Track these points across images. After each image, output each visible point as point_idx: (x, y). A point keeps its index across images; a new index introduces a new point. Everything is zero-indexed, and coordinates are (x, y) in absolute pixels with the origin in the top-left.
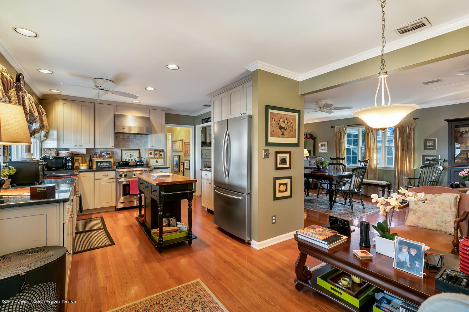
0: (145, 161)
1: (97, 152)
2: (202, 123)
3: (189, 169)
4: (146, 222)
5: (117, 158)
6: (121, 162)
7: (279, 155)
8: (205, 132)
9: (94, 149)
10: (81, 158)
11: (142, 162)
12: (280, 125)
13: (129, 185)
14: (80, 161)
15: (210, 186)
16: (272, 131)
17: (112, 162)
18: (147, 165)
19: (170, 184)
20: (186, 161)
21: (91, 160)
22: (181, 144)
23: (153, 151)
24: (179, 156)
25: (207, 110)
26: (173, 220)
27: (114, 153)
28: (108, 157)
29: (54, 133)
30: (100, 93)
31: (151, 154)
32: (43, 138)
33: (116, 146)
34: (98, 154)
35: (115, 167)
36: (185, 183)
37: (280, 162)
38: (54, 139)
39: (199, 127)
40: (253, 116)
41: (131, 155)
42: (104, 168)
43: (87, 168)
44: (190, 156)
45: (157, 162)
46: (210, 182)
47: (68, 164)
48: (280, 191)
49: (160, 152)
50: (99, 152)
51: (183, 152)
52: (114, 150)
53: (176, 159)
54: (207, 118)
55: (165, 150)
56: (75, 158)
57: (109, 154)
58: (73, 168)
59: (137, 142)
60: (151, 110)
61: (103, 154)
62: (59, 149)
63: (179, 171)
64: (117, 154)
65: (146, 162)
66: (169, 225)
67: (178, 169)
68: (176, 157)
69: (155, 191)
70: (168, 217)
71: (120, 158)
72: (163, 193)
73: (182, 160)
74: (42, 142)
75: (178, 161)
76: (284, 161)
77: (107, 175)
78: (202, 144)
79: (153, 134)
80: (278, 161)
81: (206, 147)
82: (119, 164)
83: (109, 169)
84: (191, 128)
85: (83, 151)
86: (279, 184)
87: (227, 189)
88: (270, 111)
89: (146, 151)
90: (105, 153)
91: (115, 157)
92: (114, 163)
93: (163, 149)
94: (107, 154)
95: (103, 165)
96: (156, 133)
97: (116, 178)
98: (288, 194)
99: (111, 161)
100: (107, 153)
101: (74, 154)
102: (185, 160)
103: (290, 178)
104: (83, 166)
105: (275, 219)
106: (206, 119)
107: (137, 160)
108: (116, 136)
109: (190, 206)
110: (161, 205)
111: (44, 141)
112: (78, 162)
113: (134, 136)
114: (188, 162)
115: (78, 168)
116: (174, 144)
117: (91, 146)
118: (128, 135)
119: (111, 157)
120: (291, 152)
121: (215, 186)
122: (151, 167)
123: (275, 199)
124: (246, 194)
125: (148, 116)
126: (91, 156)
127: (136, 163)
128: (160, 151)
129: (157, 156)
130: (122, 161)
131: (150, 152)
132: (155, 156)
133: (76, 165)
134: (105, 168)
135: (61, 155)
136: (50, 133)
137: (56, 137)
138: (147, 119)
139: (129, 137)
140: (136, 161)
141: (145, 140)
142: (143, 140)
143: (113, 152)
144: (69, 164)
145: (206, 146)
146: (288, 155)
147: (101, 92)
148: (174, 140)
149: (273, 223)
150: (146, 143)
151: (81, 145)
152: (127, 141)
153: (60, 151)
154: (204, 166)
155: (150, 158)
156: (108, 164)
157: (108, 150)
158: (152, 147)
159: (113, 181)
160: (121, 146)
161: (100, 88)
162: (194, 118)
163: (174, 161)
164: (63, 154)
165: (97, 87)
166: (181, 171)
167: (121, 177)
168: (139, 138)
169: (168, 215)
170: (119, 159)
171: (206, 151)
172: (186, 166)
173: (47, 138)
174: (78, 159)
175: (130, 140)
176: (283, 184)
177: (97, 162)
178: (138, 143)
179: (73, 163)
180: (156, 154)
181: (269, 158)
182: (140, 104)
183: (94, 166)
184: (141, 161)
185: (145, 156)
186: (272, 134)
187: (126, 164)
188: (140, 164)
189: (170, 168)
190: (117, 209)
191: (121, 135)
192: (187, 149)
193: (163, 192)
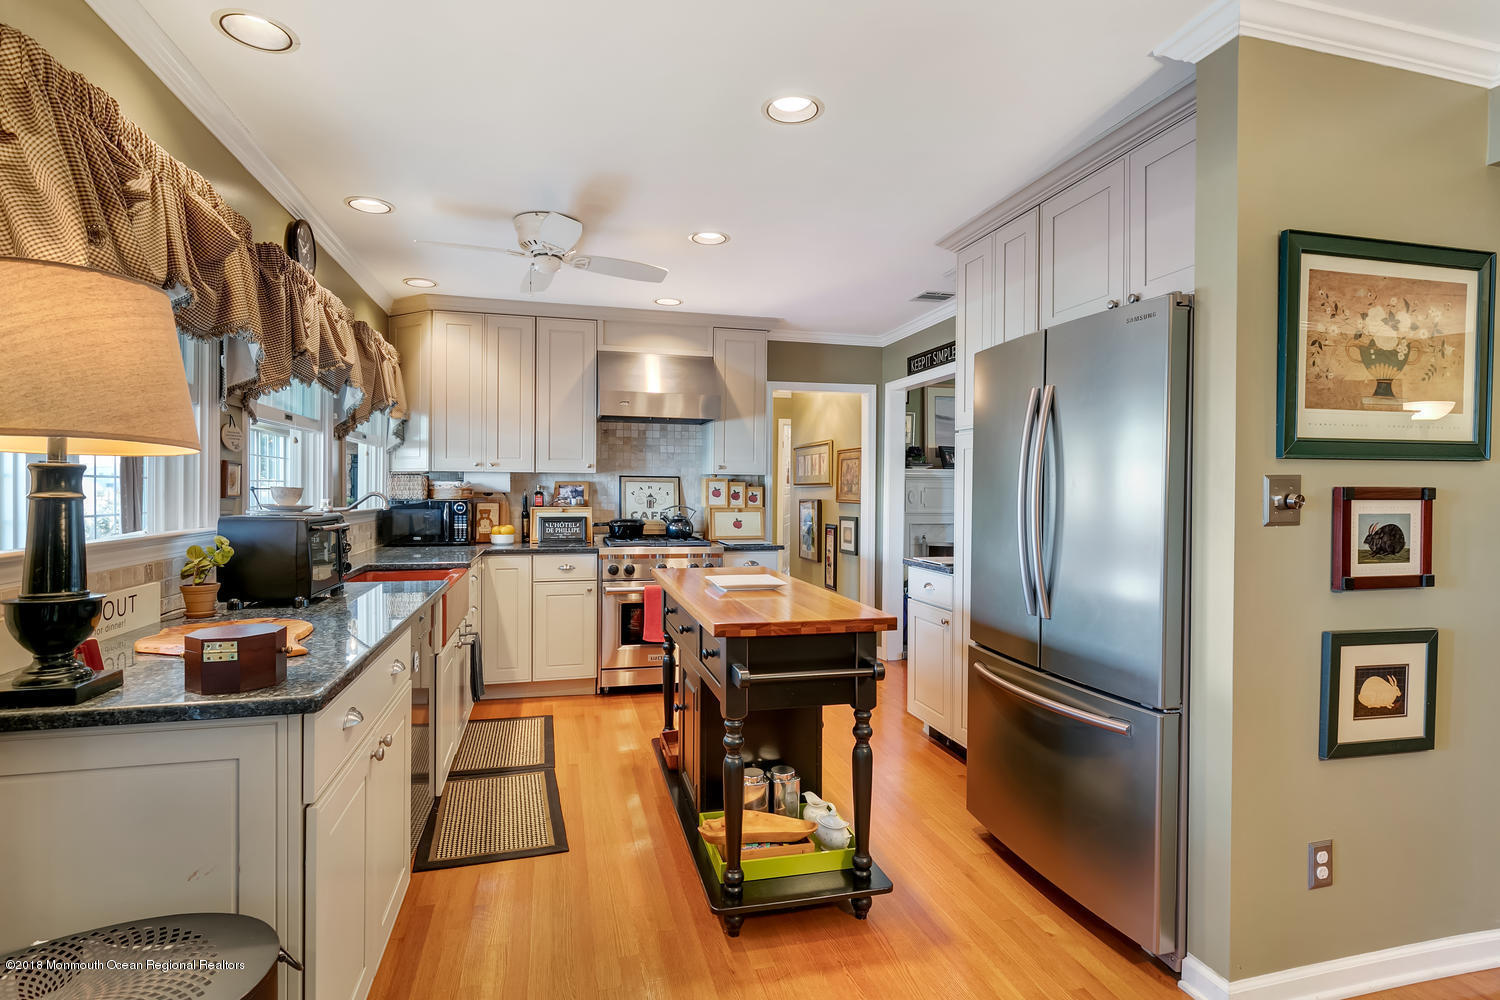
0: (699, 519)
1: (544, 484)
2: (910, 372)
3: (857, 552)
4: (684, 770)
5: (605, 506)
6: (616, 522)
7: (1359, 508)
8: (919, 409)
9: (535, 475)
10: (496, 506)
11: (688, 523)
12: (1365, 341)
13: (640, 606)
14: (494, 517)
15: (948, 637)
16: (1318, 376)
17: (591, 523)
18: (705, 537)
19: (773, 634)
20: (845, 524)
21: (526, 515)
22: (826, 457)
23: (724, 483)
24: (820, 502)
25: (938, 314)
26: (788, 784)
27: (598, 487)
28: (577, 504)
29: (421, 425)
30: (536, 267)
31: (717, 493)
32: (394, 441)
33: (603, 465)
34: (548, 493)
35: (599, 538)
36: (842, 629)
37: (1367, 547)
38: (419, 444)
39: (897, 389)
40: (1200, 298)
41: (650, 496)
42: (562, 541)
43: (512, 541)
44: (858, 502)
45: (738, 524)
46: (947, 617)
47: (456, 526)
48: (1361, 711)
49: (750, 488)
50: (551, 484)
51: (835, 487)
52: (597, 479)
53: (809, 512)
54: (931, 352)
55: (768, 481)
56: (481, 506)
57: (582, 492)
58: (471, 540)
59: (671, 449)
60: (718, 332)
61: (564, 492)
62: (437, 476)
63: (819, 560)
64: (606, 493)
65: (702, 524)
66: (770, 804)
67: (814, 550)
68: (809, 505)
69: (714, 654)
70: (766, 766)
71: (614, 507)
72: (743, 674)
73: (831, 518)
74: (390, 453)
75: (815, 519)
76: (1388, 542)
77: (571, 569)
78: (907, 456)
79: (725, 419)
80: (1357, 544)
81: (924, 469)
82: (612, 528)
83: (578, 547)
84: (866, 395)
85: (503, 484)
86: (1358, 669)
87: (1039, 670)
88: (1310, 262)
89: (700, 484)
90: (569, 489)
91: (600, 504)
92: (596, 525)
93: (761, 477)
94: (577, 493)
95: (563, 531)
96: (736, 415)
97: (600, 580)
98: (1411, 725)
99: (586, 518)
100: (576, 491)
101: (476, 493)
102: (842, 519)
103: (1429, 637)
104: (500, 533)
105: (1329, 864)
106: (924, 354)
107: (671, 515)
108: (606, 431)
109: (862, 735)
110: (737, 724)
111: (396, 448)
112: (488, 518)
113: (662, 429)
114: (851, 524)
115: (487, 540)
116: (801, 459)
117: (524, 466)
118: (642, 426)
119: (585, 504)
120: (1433, 491)
121: (973, 644)
122: (716, 542)
123: (1333, 749)
124: (1155, 710)
125: (708, 354)
126: (526, 498)
127: (668, 529)
128: (750, 485)
129: (740, 503)
130: (623, 518)
131: (713, 485)
132: (733, 502)
133: (483, 528)
134: (567, 541)
135: (438, 496)
136: (411, 423)
137: (424, 435)
138: (707, 364)
139: (644, 432)
140: (665, 519)
141: (700, 443)
142: (692, 443)
143: (593, 488)
144: (461, 526)
145: (925, 464)
146: (1414, 508)
147: (541, 264)
148: (800, 443)
149: (1319, 884)
150: (702, 452)
151: (494, 461)
152: (640, 445)
153: (437, 483)
154: (913, 542)
155: (712, 510)
156: (575, 529)
157: (579, 479)
158: (721, 467)
159: (590, 591)
160: (620, 466)
161: (534, 247)
162: (878, 353)
163: (802, 520)
164: (445, 490)
165: (524, 245)
166: (827, 558)
167: (616, 577)
168: (678, 436)
169: (768, 754)
170: (612, 512)
171: (921, 485)
172: (846, 541)
173: (403, 439)
174: (490, 511)
175: (650, 442)
176: (1383, 672)
177: (545, 520)
178: (673, 454)
179: (473, 524)
180: (736, 496)
181: (1297, 523)
182: (683, 308)
183: (535, 535)
184: (681, 520)
185: (698, 503)
186: (1319, 392)
187: (631, 531)
188: (679, 532)
189: (782, 548)
190: (602, 689)
191: (620, 425)
192: (849, 477)
193: (743, 666)
